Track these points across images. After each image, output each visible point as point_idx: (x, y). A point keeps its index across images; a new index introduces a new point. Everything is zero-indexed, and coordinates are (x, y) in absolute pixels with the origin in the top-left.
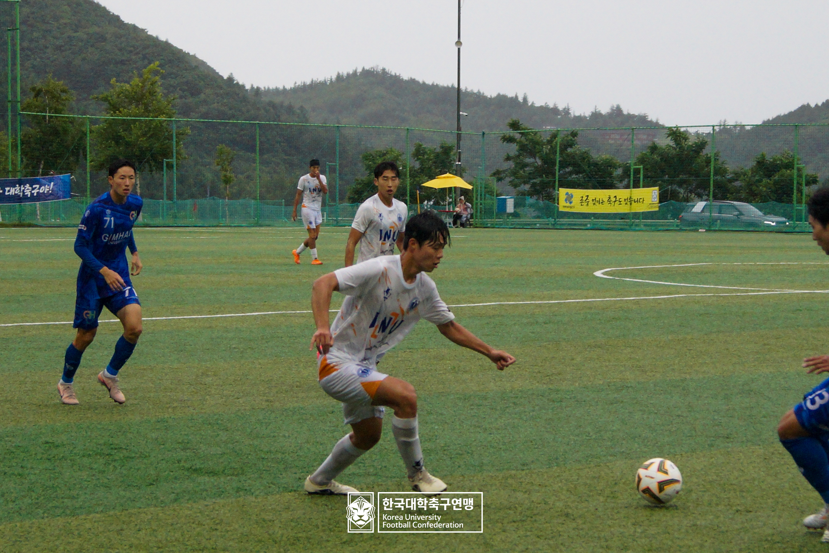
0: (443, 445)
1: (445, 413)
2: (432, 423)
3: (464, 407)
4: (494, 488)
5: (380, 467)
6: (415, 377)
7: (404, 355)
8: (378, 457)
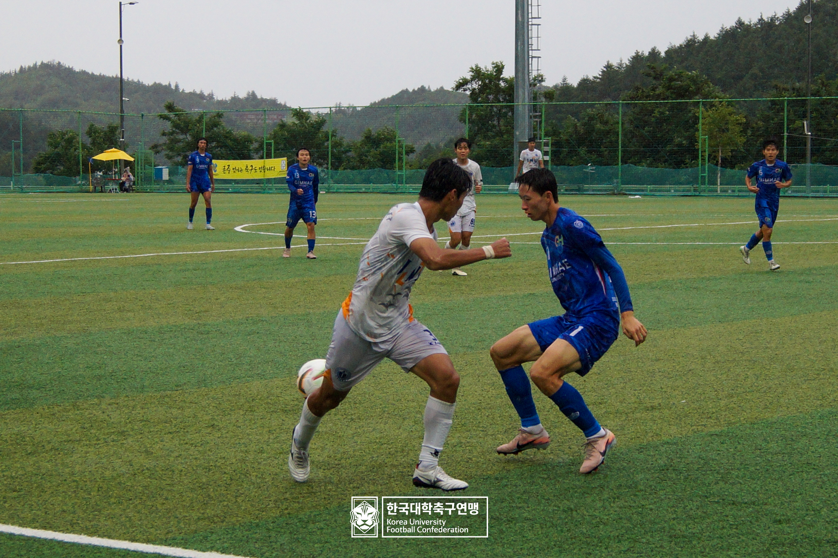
0: (111, 371)
1: (113, 345)
2: (101, 354)
3: (128, 339)
4: (153, 406)
5: (58, 391)
6: (87, 316)
7: (78, 298)
8: (57, 383)
